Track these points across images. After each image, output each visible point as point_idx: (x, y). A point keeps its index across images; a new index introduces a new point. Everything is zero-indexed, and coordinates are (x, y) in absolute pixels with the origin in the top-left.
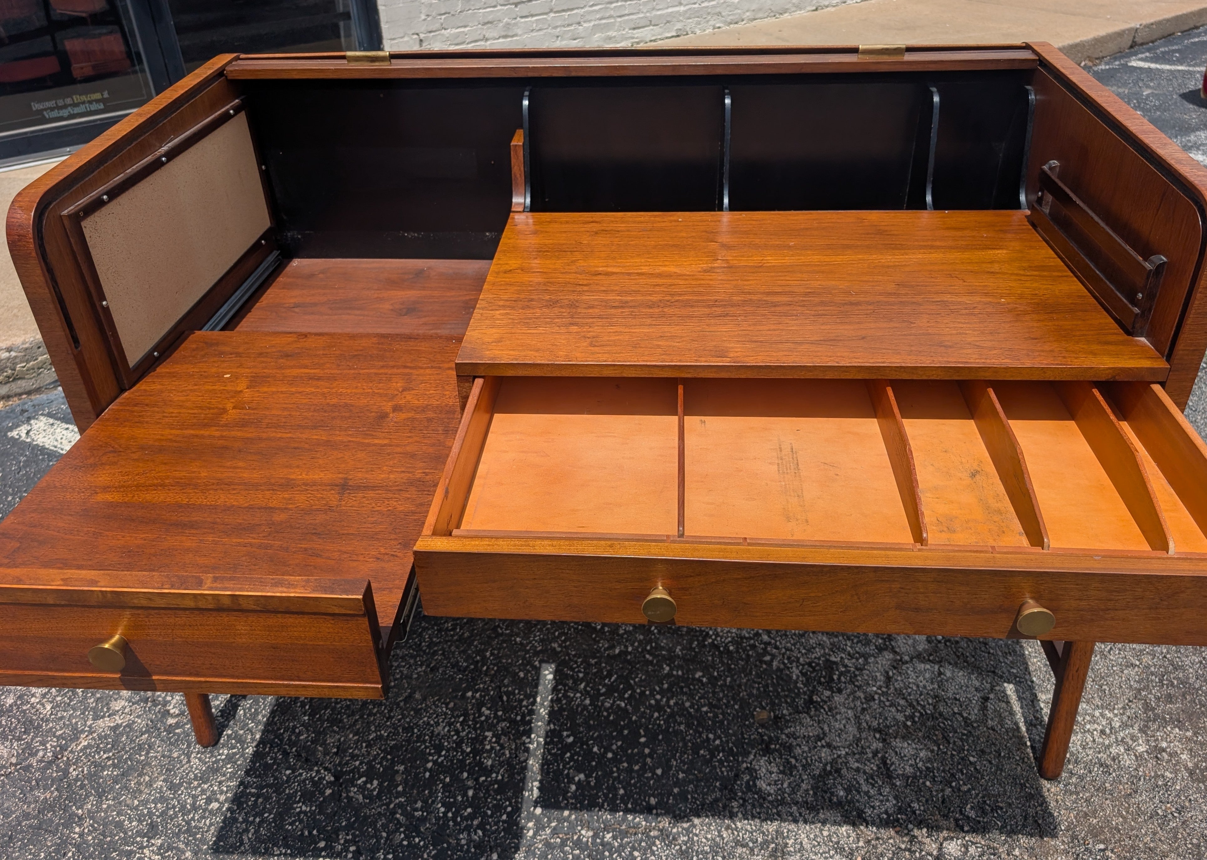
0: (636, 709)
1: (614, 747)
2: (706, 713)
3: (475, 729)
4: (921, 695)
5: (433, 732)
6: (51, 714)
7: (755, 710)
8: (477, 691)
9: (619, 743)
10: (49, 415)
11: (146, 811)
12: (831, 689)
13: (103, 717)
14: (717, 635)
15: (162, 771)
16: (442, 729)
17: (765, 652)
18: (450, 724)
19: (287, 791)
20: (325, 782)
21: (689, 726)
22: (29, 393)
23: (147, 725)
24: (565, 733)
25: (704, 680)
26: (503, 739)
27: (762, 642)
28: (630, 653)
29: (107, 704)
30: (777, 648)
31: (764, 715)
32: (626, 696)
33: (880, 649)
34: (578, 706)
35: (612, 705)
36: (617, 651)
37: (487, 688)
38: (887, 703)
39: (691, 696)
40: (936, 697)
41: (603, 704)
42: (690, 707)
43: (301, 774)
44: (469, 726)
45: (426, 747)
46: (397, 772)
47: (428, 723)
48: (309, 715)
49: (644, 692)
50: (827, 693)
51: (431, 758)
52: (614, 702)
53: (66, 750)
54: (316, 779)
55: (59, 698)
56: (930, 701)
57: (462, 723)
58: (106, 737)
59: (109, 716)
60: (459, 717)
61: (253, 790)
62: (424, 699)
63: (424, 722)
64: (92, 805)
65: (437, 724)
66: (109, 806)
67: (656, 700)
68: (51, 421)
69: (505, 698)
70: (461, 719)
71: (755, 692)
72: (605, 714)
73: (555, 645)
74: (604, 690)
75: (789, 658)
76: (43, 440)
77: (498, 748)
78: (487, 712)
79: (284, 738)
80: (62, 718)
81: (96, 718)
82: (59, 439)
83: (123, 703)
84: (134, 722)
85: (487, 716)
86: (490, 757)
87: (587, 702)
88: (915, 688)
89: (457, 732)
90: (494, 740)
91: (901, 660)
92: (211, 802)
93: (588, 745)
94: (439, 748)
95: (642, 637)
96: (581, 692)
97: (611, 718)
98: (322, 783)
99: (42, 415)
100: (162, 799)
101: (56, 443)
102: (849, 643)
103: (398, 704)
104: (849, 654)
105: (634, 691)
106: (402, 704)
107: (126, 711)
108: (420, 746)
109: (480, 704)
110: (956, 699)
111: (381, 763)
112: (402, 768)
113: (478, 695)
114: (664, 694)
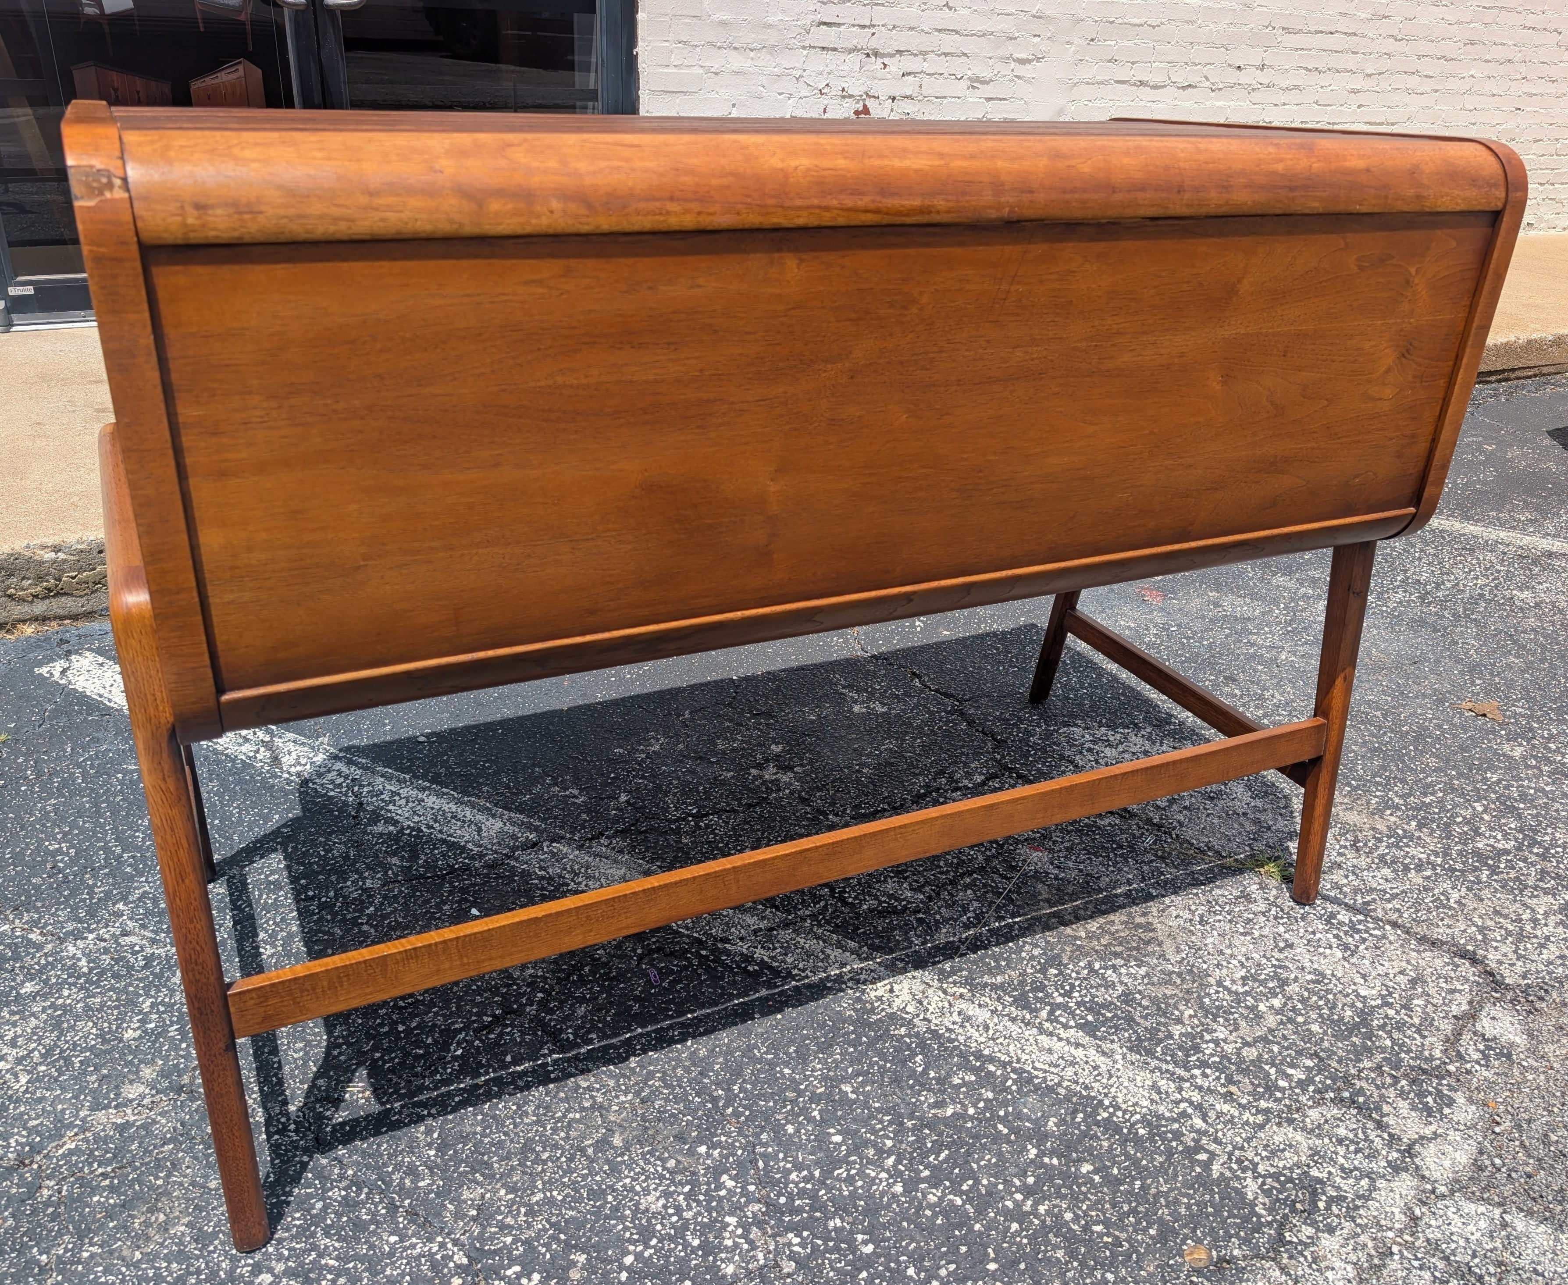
0: (980, 1212)
1: (943, 1272)
2: (1101, 1235)
3: (709, 1210)
4: (1474, 1256)
5: (638, 1204)
6: (26, 1091)
7: (1184, 1242)
8: (714, 1146)
9: (952, 1267)
10: (100, 652)
11: (151, 1273)
12: (1314, 1224)
13: (107, 1107)
14: (1117, 1108)
15: (187, 1208)
16: (653, 1202)
17: (1198, 1149)
18: (667, 1194)
19: (388, 1272)
20: (452, 1265)
21: (1072, 1254)
22: (75, 617)
23: (175, 1129)
24: (860, 1237)
25: (1097, 1178)
26: (755, 1233)
27: (1192, 1129)
28: (972, 1118)
29: (117, 1087)
30: (1217, 1141)
31: (1201, 1255)
32: (965, 1187)
33: (1396, 1169)
34: (883, 1194)
35: (941, 1199)
36: (949, 1112)
37: (733, 1144)
38: (1416, 1264)
39: (1075, 1200)
40: (1500, 1264)
41: (924, 1196)
42: (1073, 1221)
43: (413, 1246)
44: (699, 1203)
45: (626, 1229)
46: (574, 1263)
47: (632, 1190)
48: (438, 1150)
49: (996, 1185)
50: (1309, 1231)
51: (631, 1248)
52: (944, 1195)
53: (39, 1153)
54: (438, 1257)
55: (43, 1068)
56: (1492, 1269)
57: (688, 1196)
58: (106, 1140)
59: (116, 1107)
60: (683, 1185)
61: (332, 1262)
62: (627, 1147)
63: (624, 1186)
64: (66, 1250)
65: (647, 1192)
66: (92, 1256)
67: (1015, 1202)
68: (101, 659)
69: (761, 1164)
70: (687, 1189)
71: (1183, 1211)
72: (928, 1213)
73: (847, 1088)
74: (926, 1173)
75: (1239, 1161)
76: (85, 684)
77: (746, 1246)
78: (730, 1184)
79: (392, 1180)
80: (42, 1099)
81: (95, 1107)
82: (107, 685)
83: (142, 1089)
84: (155, 1122)
85: (729, 1191)
86: (730, 1260)
87: (898, 1188)
88: (1462, 1243)
89: (679, 1210)
90: (740, 1231)
91: (1433, 1191)
92: (260, 1272)
93: (898, 1263)
94: (646, 1232)
95: (990, 1095)
96: (888, 1171)
97: (939, 1222)
98: (446, 1266)
99: (88, 649)
100: (182, 1256)
101: (102, 691)
102: (1341, 1150)
103: (583, 1150)
104: (1343, 1169)
105: (977, 1181)
106: (590, 1151)
107: (145, 1102)
108: (615, 1226)
109: (717, 1171)
110: (1535, 1271)
111: (547, 1245)
112: (582, 1258)
113: (716, 1153)
114: (1028, 1191)
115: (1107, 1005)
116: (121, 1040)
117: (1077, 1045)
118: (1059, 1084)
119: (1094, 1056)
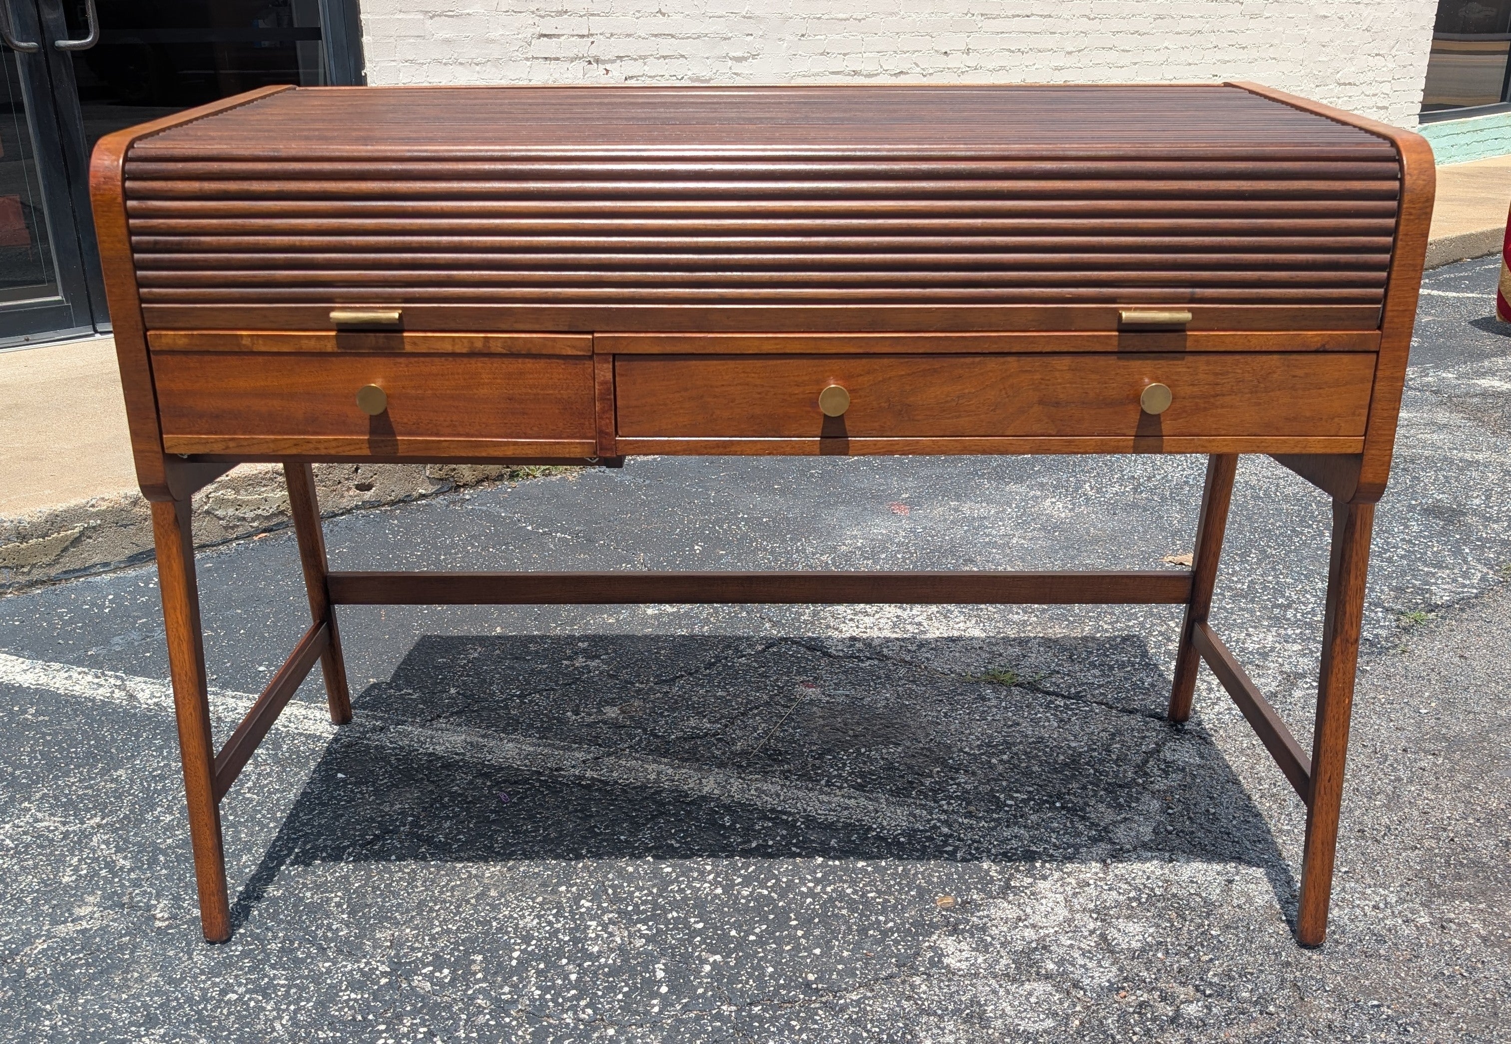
0: (782, 896)
1: (757, 930)
2: (874, 898)
3: (574, 921)
4: (1148, 878)
5: (517, 924)
7: (936, 895)
8: (572, 886)
9: (764, 927)
11: (139, 1004)
12: (1033, 876)
13: (65, 922)
14: (883, 828)
15: (155, 967)
16: (530, 921)
17: (945, 843)
18: (539, 917)
19: (329, 981)
20: (378, 971)
21: (853, 911)
23: (128, 927)
24: (692, 920)
25: (869, 869)
26: (611, 928)
27: (941, 834)
28: (771, 847)
29: (69, 910)
30: (960, 840)
31: (949, 900)
32: (769, 884)
33: (1095, 840)
34: (707, 894)
35: (752, 893)
36: (754, 845)
37: (586, 883)
38: (1106, 887)
39: (853, 883)
40: (1167, 881)
41: (739, 893)
42: (853, 893)
43: (346, 966)
44: (565, 918)
45: (510, 938)
46: (474, 961)
47: (511, 917)
48: (349, 914)
49: (793, 881)
50: (1030, 880)
51: (517, 947)
52: (754, 890)
53: (17, 955)
54: (366, 968)
56: (1160, 884)
57: (555, 916)
58: (72, 940)
60: (551, 910)
62: (502, 895)
63: (505, 916)
64: (64, 1000)
65: (523, 917)
66: (87, 1001)
67: (808, 888)
69: (610, 891)
70: (555, 911)
71: (935, 880)
72: (743, 901)
74: (740, 880)
75: (977, 849)
77: (606, 936)
78: (588, 904)
79: (317, 935)
80: (7, 924)
81: (54, 922)
83: (90, 909)
84: (108, 926)
85: (588, 908)
86: (596, 944)
87: (719, 891)
88: (1140, 873)
89: (550, 923)
90: (600, 928)
91: (1121, 849)
92: (227, 994)
93: (723, 930)
94: (527, 939)
95: (784, 832)
96: (710, 882)
97: (752, 904)
98: (374, 972)
100: (159, 992)
102: (1054, 835)
103: (468, 902)
104: (1055, 845)
105: (778, 880)
106: (473, 901)
107: (96, 915)
108: (502, 936)
109: (577, 899)
110: (1192, 882)
111: (452, 954)
112: (480, 958)
113: (574, 889)
114: (817, 881)
115: (871, 773)
116: (61, 883)
117: (850, 798)
118: (838, 821)
119: (863, 801)
